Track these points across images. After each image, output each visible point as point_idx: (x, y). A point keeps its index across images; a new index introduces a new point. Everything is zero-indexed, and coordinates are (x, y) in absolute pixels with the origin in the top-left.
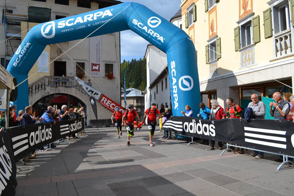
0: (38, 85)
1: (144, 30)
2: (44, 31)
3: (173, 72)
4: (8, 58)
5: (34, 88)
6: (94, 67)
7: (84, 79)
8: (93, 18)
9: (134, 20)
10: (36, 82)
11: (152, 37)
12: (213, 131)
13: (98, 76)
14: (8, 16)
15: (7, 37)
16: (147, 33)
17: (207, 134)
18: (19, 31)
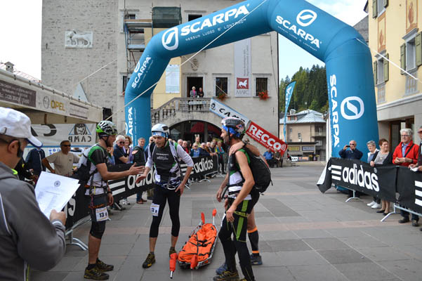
0: (167, 110)
1: (292, 31)
2: (165, 42)
3: (334, 91)
4: (130, 76)
5: (161, 114)
6: (241, 83)
7: (227, 100)
8: (223, 19)
9: (278, 17)
10: (164, 106)
11: (303, 40)
12: (376, 183)
13: (247, 96)
14: (130, 21)
15: (129, 49)
16: (296, 35)
17: (369, 187)
18: (142, 40)
